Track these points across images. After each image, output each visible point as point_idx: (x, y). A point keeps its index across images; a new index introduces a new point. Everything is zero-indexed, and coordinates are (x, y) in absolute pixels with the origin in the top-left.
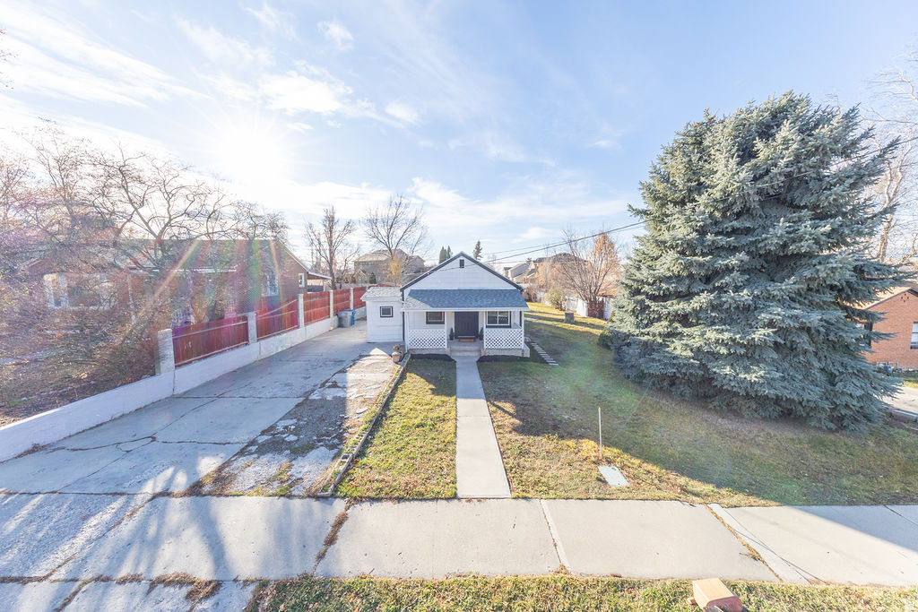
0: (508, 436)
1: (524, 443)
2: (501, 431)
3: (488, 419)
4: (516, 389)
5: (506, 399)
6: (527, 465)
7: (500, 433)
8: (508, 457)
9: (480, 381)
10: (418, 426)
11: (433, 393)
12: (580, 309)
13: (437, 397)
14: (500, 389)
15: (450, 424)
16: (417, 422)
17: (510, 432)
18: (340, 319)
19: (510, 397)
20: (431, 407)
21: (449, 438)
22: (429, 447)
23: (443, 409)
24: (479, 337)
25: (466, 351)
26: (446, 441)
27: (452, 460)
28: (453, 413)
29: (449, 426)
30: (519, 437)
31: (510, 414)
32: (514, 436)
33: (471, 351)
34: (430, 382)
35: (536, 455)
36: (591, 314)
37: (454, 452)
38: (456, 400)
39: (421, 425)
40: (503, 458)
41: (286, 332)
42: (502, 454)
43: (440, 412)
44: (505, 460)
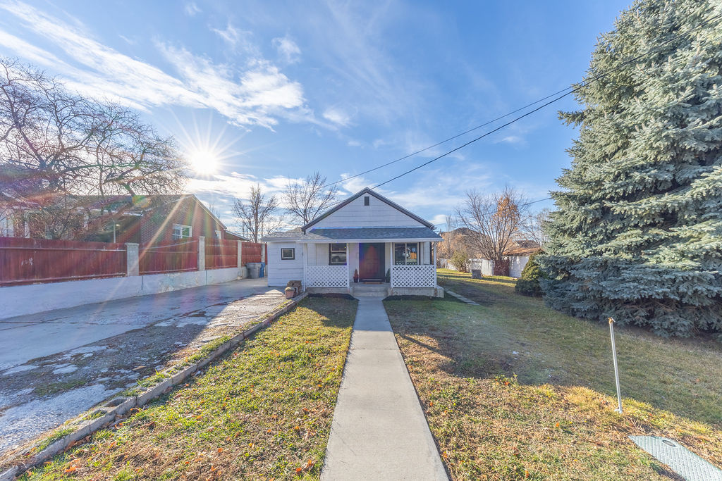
0: (431, 377)
1: (460, 388)
2: (417, 369)
3: (397, 353)
4: (435, 323)
5: (421, 331)
6: (478, 429)
7: (417, 372)
8: (438, 413)
9: (385, 315)
10: (285, 359)
11: (323, 324)
12: (486, 268)
13: (326, 328)
14: (412, 322)
15: (338, 358)
16: (285, 353)
17: (434, 371)
18: (249, 270)
19: (426, 330)
20: (314, 337)
21: (329, 377)
22: (290, 391)
23: (331, 340)
24: (386, 279)
25: (371, 291)
26: (324, 381)
27: (325, 416)
28: (344, 346)
29: (334, 361)
30: (451, 379)
31: (430, 348)
32: (441, 377)
33: (376, 291)
34: (322, 314)
35: (490, 412)
36: (496, 272)
37: (333, 401)
38: (352, 331)
39: (292, 358)
40: (427, 415)
41: (181, 272)
42: (424, 406)
43: (326, 344)
44: (431, 419)
